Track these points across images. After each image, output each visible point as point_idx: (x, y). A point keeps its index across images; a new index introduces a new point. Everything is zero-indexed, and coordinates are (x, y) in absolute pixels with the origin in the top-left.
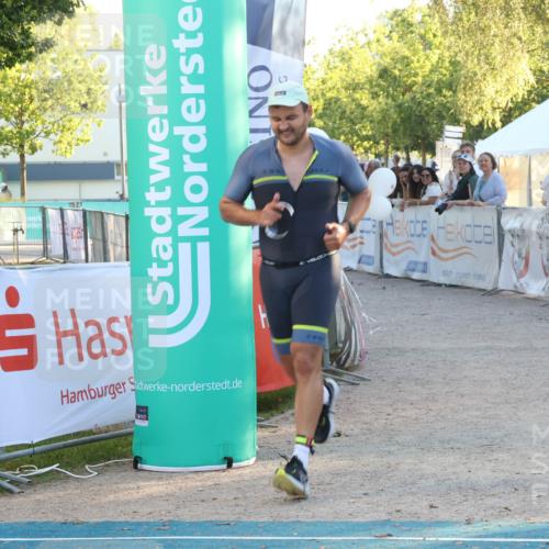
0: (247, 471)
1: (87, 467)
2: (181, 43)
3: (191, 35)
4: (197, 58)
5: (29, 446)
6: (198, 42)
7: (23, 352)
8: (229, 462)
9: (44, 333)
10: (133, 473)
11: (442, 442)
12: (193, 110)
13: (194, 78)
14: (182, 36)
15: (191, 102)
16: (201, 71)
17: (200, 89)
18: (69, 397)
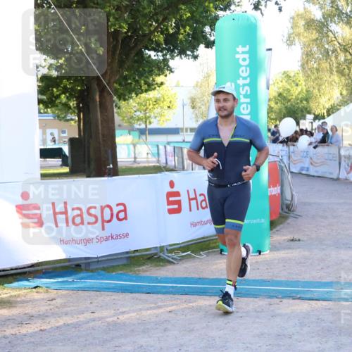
0: (267, 256)
1: (201, 253)
2: (241, 82)
3: (245, 78)
4: (247, 88)
5: (178, 244)
6: (248, 81)
7: (176, 206)
8: (260, 252)
9: (184, 199)
10: (220, 256)
11: (343, 244)
12: (245, 109)
13: (246, 96)
14: (241, 79)
15: (245, 106)
16: (249, 93)
17: (248, 100)
18: (194, 225)
